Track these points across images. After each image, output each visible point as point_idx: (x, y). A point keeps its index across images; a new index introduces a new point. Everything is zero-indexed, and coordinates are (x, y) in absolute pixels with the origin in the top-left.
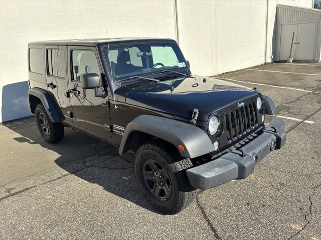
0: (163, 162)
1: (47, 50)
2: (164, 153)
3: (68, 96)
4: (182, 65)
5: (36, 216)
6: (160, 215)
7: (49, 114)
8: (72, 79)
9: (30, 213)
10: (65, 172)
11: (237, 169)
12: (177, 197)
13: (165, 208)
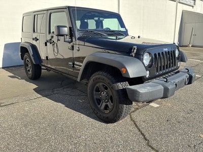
0: (109, 83)
1: (35, 16)
2: (110, 77)
3: (46, 45)
4: (123, 29)
5: (17, 119)
6: (104, 124)
7: (32, 58)
8: (50, 32)
9: (12, 117)
10: (39, 96)
11: (163, 90)
12: (118, 108)
13: (107, 118)
